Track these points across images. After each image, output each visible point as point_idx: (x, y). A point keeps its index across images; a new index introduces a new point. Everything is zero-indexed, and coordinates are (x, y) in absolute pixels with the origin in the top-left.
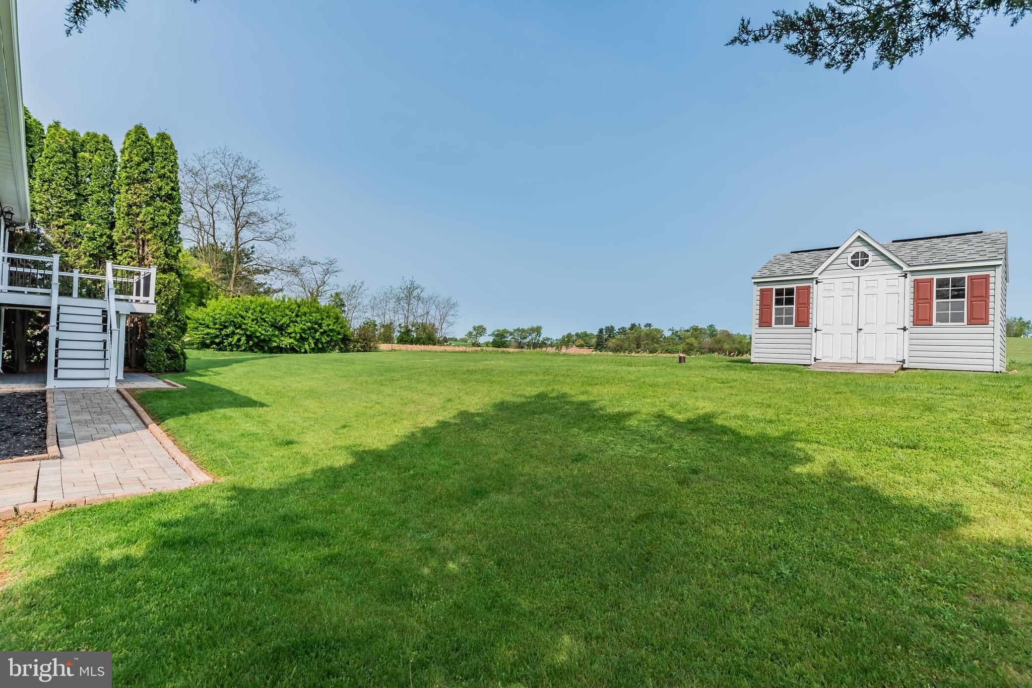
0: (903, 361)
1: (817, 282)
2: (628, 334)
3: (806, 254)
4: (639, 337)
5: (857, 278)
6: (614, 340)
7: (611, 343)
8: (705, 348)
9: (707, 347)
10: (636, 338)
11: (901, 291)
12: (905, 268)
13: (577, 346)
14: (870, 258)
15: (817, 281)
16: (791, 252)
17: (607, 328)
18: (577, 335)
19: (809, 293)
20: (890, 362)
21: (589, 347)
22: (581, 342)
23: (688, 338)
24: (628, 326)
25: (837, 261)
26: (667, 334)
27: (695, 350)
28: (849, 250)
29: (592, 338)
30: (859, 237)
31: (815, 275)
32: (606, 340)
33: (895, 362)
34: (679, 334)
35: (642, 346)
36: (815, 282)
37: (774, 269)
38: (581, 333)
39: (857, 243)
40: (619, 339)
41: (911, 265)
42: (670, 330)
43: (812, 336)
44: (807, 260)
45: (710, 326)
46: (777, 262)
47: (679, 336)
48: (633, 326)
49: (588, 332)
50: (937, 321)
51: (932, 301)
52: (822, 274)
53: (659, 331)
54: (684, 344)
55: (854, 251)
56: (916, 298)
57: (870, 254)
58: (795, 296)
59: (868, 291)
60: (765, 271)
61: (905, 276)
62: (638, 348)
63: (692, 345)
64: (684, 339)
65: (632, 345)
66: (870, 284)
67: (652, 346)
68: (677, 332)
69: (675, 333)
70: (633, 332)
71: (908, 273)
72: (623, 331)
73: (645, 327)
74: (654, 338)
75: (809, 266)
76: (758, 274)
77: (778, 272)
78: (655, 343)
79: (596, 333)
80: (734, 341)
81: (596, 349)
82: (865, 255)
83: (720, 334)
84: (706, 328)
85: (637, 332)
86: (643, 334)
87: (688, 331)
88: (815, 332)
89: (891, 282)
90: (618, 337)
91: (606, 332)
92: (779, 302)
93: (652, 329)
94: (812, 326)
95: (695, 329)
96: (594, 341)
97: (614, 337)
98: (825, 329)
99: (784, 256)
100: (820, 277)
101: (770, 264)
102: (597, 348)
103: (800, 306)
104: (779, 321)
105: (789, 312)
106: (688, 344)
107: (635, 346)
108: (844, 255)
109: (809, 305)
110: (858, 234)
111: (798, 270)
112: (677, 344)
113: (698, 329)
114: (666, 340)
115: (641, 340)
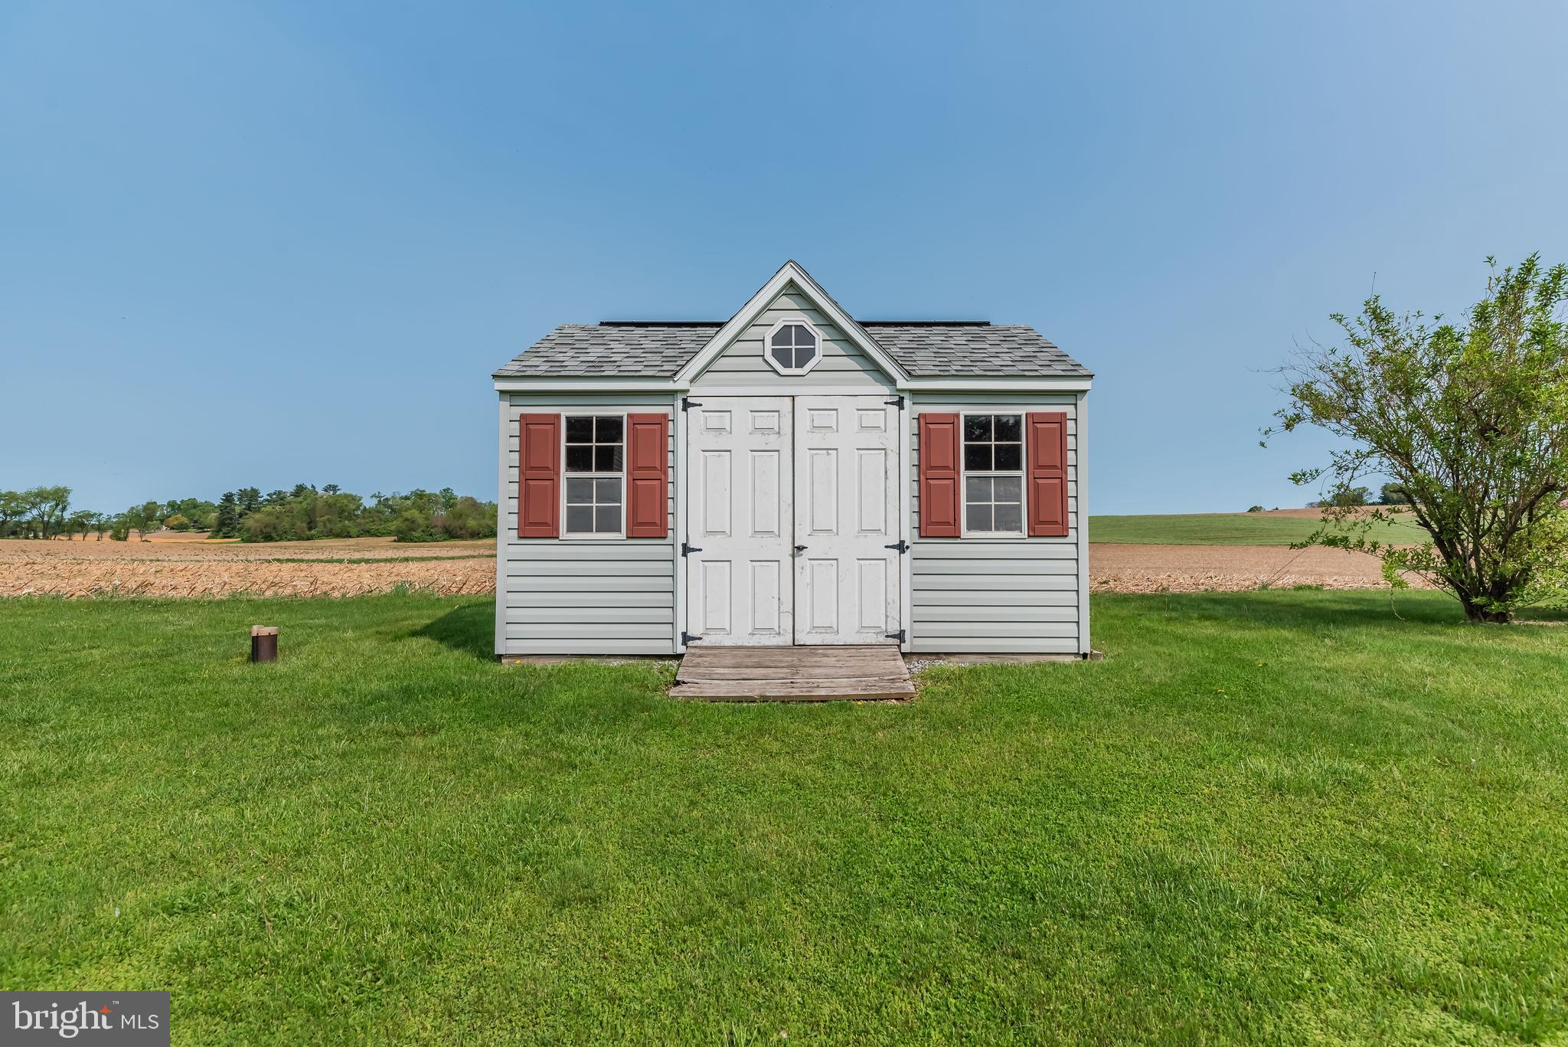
0: (900, 636)
1: (686, 405)
2: (289, 503)
3: (641, 331)
4: (313, 509)
5: (788, 400)
6: (258, 516)
7: (252, 521)
8: (436, 526)
9: (439, 524)
10: (306, 510)
11: (892, 446)
12: (902, 383)
13: (172, 528)
14: (820, 347)
15: (685, 400)
16: (602, 324)
17: (243, 494)
18: (172, 505)
19: (664, 436)
20: (871, 639)
21: (202, 529)
22: (181, 518)
23: (406, 511)
24: (289, 489)
25: (738, 348)
26: (369, 503)
27: (420, 530)
28: (767, 317)
29: (209, 512)
30: (791, 283)
31: (681, 383)
32: (241, 516)
33: (882, 639)
34: (390, 503)
35: (320, 525)
36: (680, 404)
37: (560, 357)
38: (182, 501)
39: (786, 302)
40: (270, 514)
41: (914, 373)
42: (374, 496)
43: (674, 569)
44: (648, 344)
45: (444, 490)
46: (565, 339)
47: (390, 507)
48: (300, 490)
49: (200, 500)
50: (969, 528)
51: (959, 473)
52: (698, 383)
53: (353, 499)
54: (400, 520)
55: (781, 320)
56: (923, 466)
57: (819, 334)
58: (625, 444)
59: (817, 440)
60: (535, 361)
61: (900, 404)
62: (310, 529)
63: (413, 522)
64: (400, 510)
65: (299, 524)
66: (822, 419)
67: (340, 525)
68: (387, 499)
69: (384, 502)
70: (300, 499)
71: (906, 396)
72: (279, 498)
73: (326, 490)
74: (343, 511)
75: (658, 357)
76: (513, 368)
77: (573, 366)
78: (346, 519)
79: (217, 501)
80: (483, 515)
81: (216, 533)
82: (804, 336)
83: (462, 502)
84: (438, 493)
85: (309, 501)
86: (320, 504)
87: (407, 498)
88: (684, 554)
89: (871, 419)
90: (269, 508)
91: (239, 499)
92: (578, 460)
93: (340, 495)
94: (675, 538)
95: (420, 495)
96: (213, 517)
97: (258, 510)
98: (710, 547)
99: (583, 329)
100: (694, 390)
101: (547, 344)
102: (219, 531)
103: (639, 474)
104: (579, 521)
105: (609, 492)
106: (407, 520)
107: (304, 525)
108: (753, 332)
109: (666, 474)
110: (788, 273)
111: (629, 366)
112: (387, 521)
113: (425, 495)
114: (367, 514)
115: (317, 514)
